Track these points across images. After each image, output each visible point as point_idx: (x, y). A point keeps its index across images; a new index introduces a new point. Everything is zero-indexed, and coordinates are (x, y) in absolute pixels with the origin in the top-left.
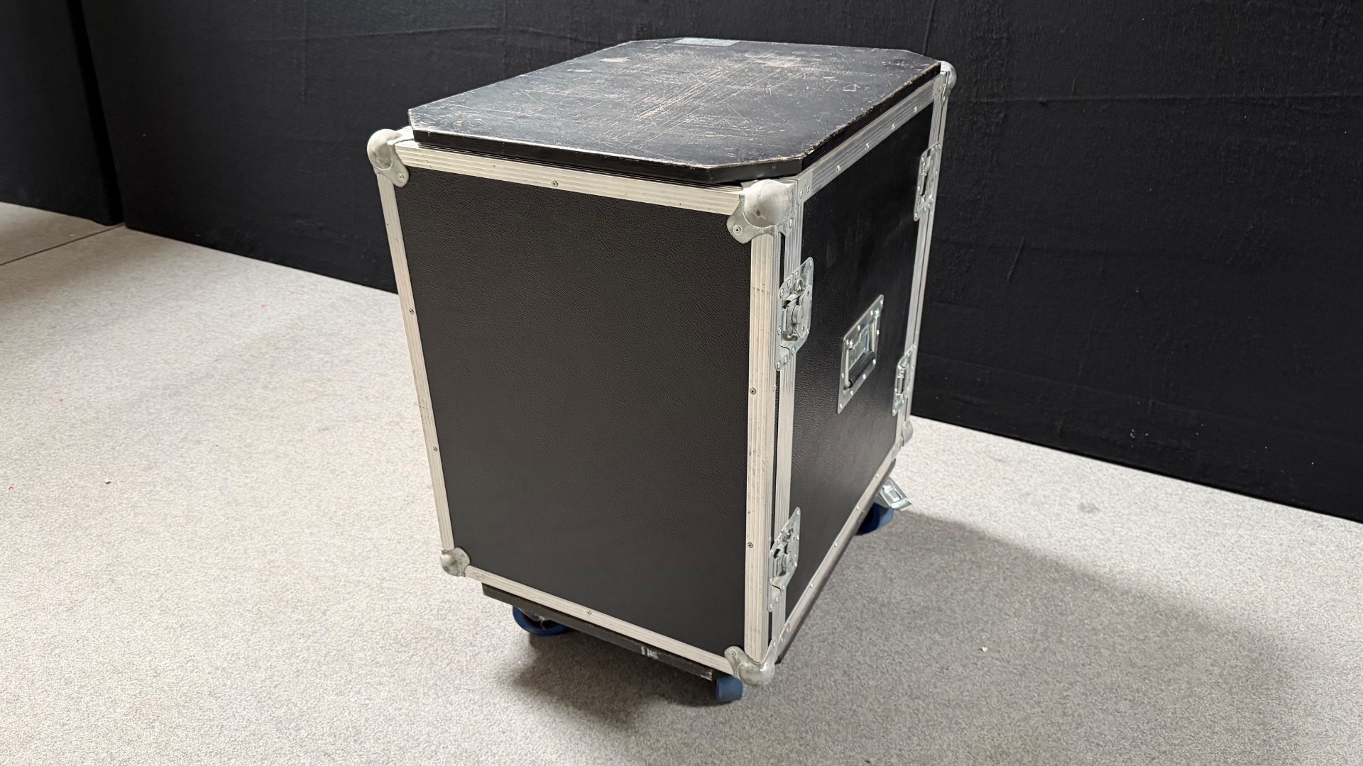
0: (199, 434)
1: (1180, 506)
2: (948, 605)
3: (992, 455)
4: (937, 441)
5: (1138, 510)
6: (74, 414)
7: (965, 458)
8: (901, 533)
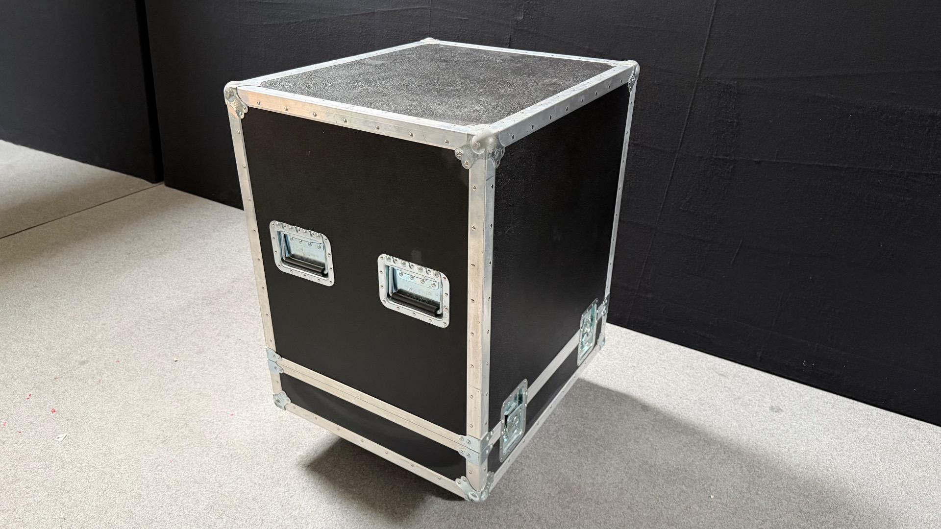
0: (228, 331)
1: (832, 411)
2: (690, 467)
3: (716, 371)
4: (683, 360)
5: (806, 412)
6: (149, 314)
7: (700, 372)
8: (662, 420)
